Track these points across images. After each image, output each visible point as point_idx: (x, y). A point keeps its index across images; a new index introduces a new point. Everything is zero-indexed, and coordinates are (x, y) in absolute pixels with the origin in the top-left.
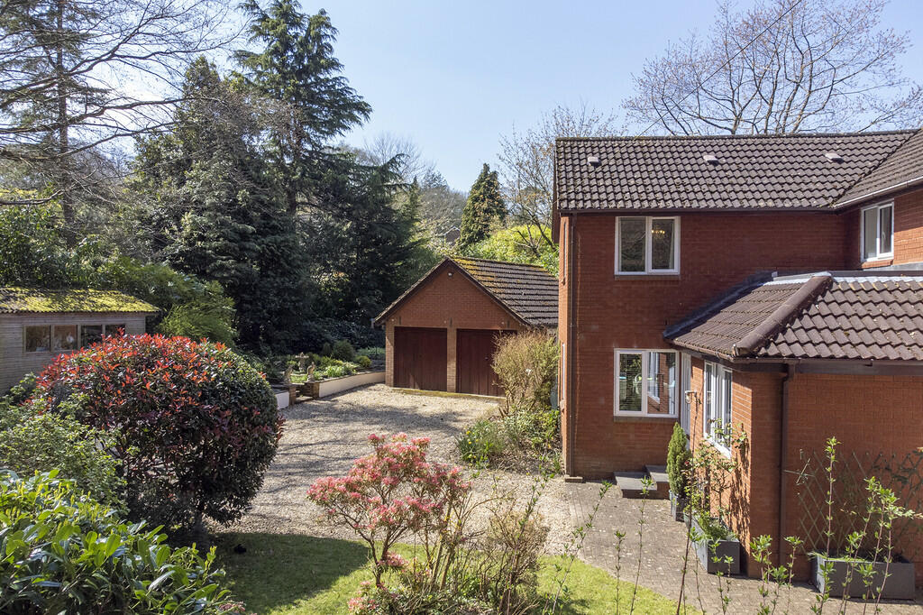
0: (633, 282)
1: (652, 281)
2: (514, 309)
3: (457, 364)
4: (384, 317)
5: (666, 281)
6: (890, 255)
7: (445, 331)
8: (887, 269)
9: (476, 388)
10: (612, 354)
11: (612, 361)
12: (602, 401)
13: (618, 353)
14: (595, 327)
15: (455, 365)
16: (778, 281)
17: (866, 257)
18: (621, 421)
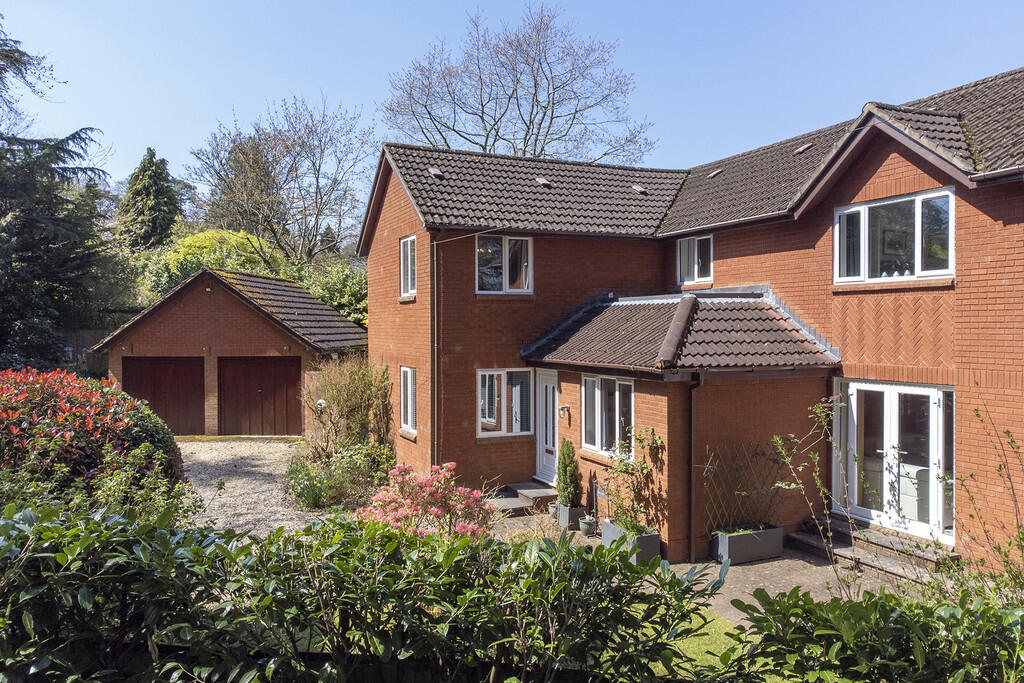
0: (492, 301)
1: (510, 301)
2: (300, 331)
3: (219, 401)
4: (106, 345)
5: (521, 301)
6: (709, 280)
7: (201, 360)
8: (708, 292)
9: (245, 426)
10: (475, 375)
11: (475, 383)
12: (466, 424)
13: (480, 373)
14: (458, 348)
15: (216, 401)
16: (623, 302)
17: (682, 281)
18: (484, 443)
